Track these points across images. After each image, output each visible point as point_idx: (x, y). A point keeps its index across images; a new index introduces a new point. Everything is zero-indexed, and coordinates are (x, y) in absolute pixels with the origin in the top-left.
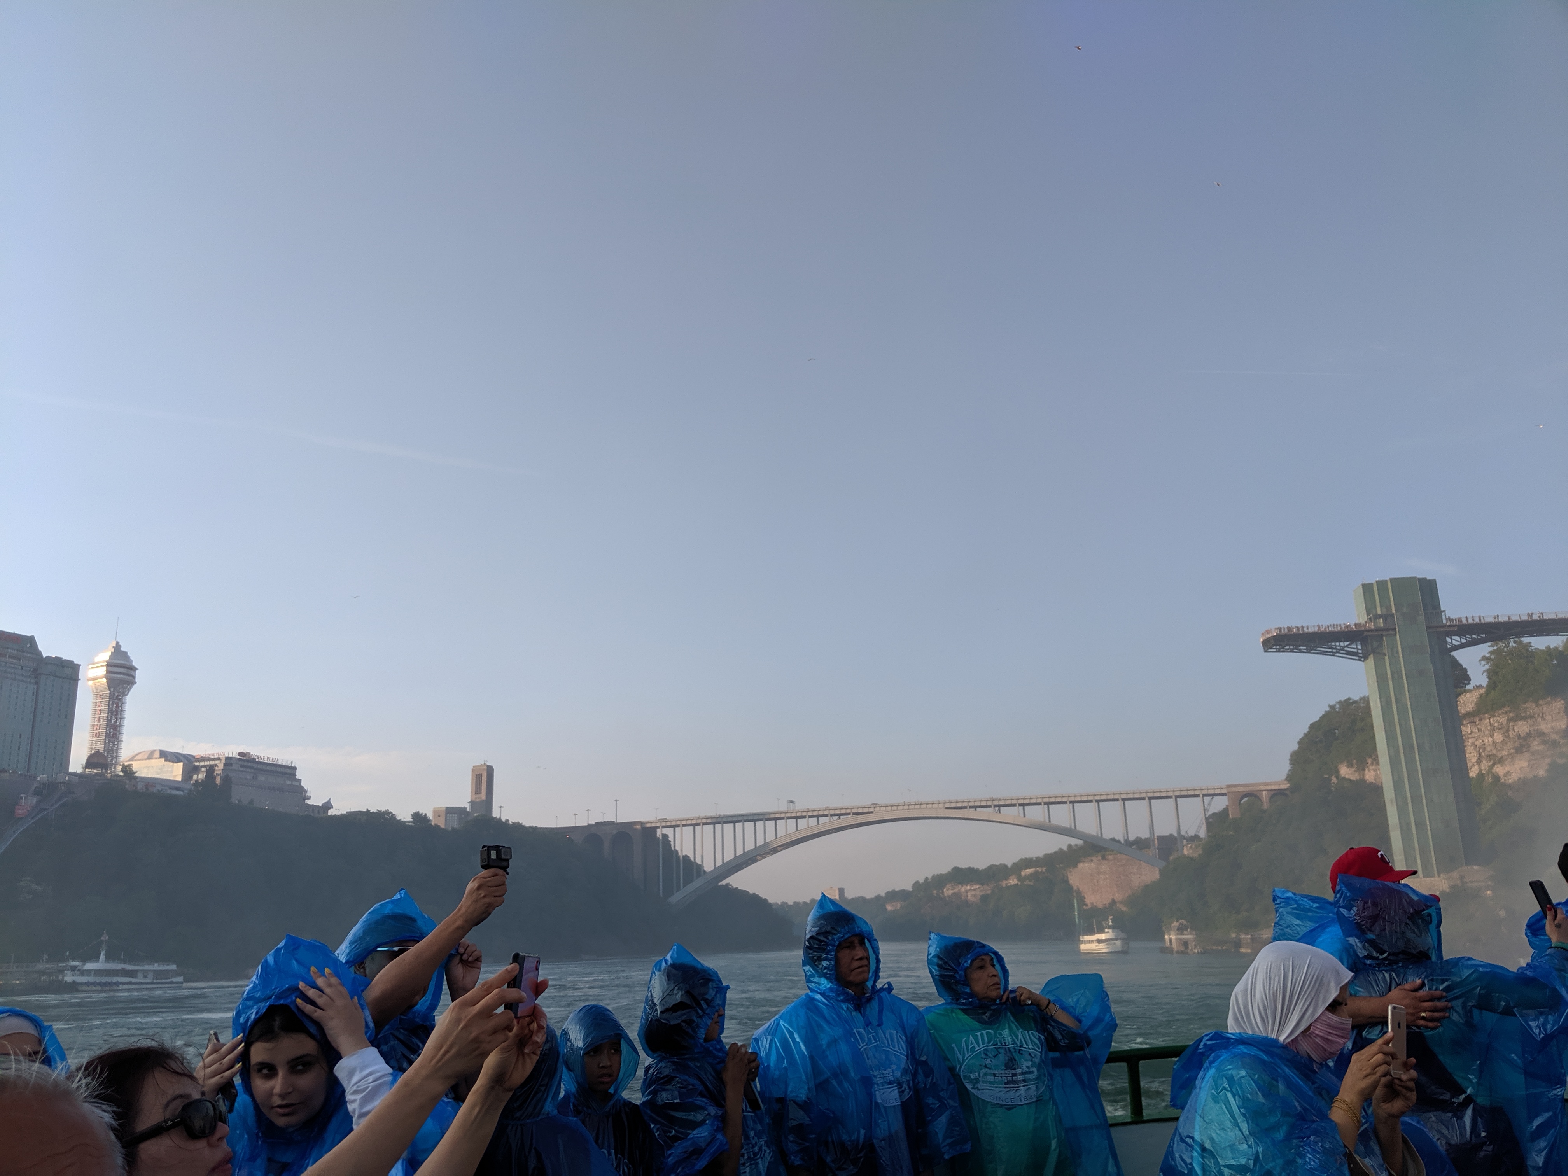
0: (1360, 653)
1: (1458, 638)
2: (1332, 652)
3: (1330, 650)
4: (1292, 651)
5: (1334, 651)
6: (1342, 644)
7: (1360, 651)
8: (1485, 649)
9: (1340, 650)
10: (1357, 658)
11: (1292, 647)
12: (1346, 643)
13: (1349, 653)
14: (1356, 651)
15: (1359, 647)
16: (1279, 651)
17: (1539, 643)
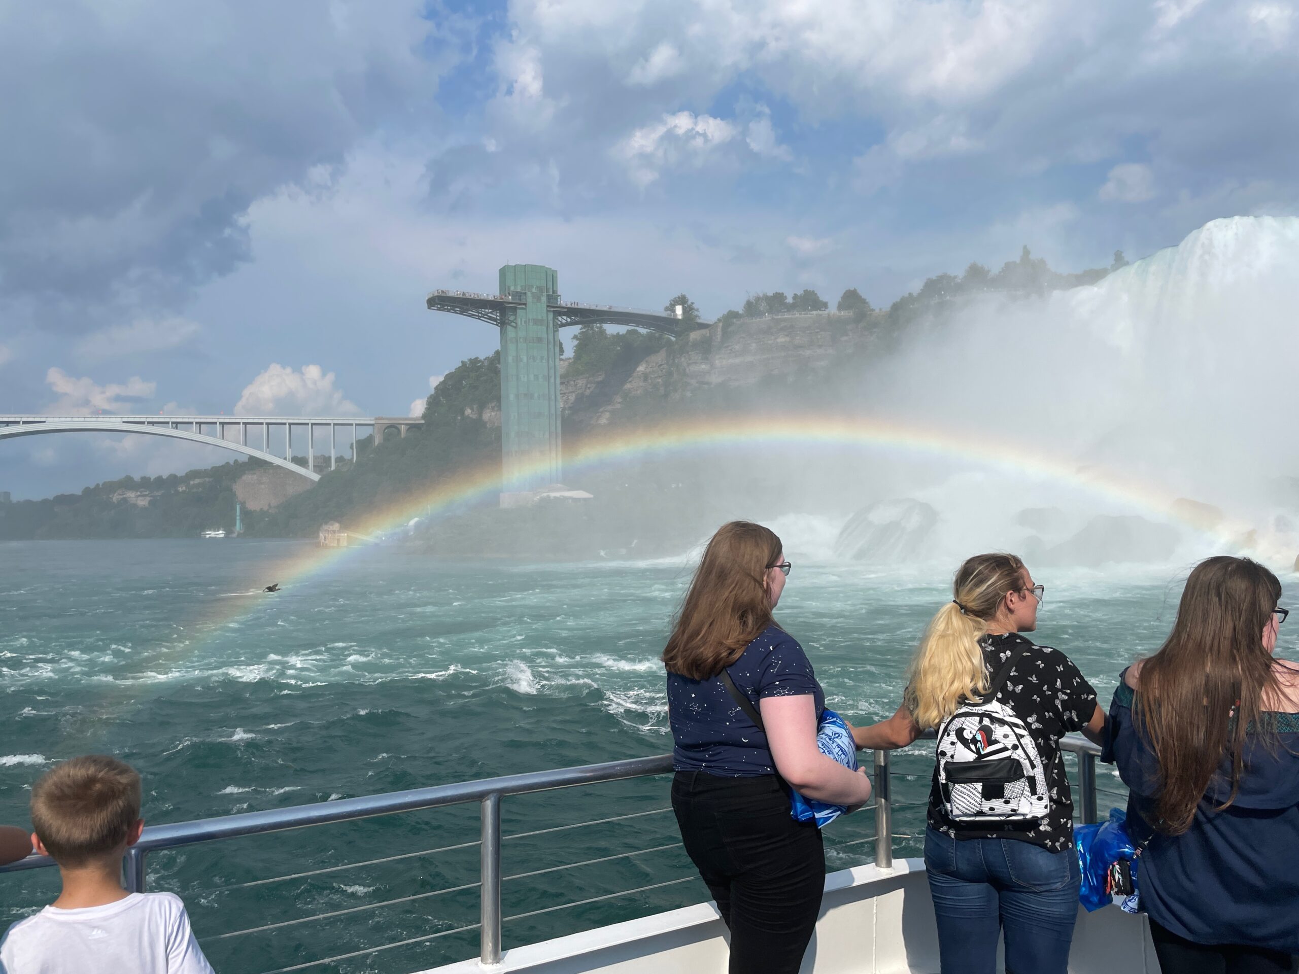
0: (498, 320)
1: (565, 317)
2: (478, 316)
3: (477, 314)
4: (449, 311)
5: (480, 315)
6: (487, 311)
7: (498, 318)
8: (577, 329)
9: (485, 315)
10: (495, 323)
11: (449, 308)
12: (490, 311)
13: (490, 318)
14: (495, 316)
15: (498, 315)
16: (439, 309)
17: (612, 329)
